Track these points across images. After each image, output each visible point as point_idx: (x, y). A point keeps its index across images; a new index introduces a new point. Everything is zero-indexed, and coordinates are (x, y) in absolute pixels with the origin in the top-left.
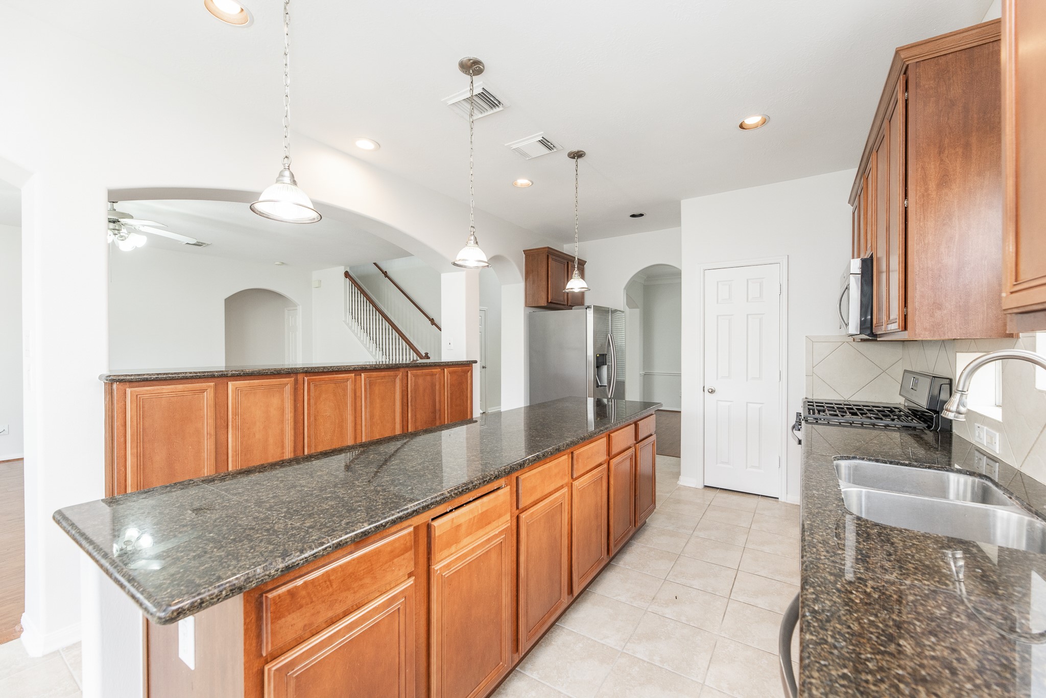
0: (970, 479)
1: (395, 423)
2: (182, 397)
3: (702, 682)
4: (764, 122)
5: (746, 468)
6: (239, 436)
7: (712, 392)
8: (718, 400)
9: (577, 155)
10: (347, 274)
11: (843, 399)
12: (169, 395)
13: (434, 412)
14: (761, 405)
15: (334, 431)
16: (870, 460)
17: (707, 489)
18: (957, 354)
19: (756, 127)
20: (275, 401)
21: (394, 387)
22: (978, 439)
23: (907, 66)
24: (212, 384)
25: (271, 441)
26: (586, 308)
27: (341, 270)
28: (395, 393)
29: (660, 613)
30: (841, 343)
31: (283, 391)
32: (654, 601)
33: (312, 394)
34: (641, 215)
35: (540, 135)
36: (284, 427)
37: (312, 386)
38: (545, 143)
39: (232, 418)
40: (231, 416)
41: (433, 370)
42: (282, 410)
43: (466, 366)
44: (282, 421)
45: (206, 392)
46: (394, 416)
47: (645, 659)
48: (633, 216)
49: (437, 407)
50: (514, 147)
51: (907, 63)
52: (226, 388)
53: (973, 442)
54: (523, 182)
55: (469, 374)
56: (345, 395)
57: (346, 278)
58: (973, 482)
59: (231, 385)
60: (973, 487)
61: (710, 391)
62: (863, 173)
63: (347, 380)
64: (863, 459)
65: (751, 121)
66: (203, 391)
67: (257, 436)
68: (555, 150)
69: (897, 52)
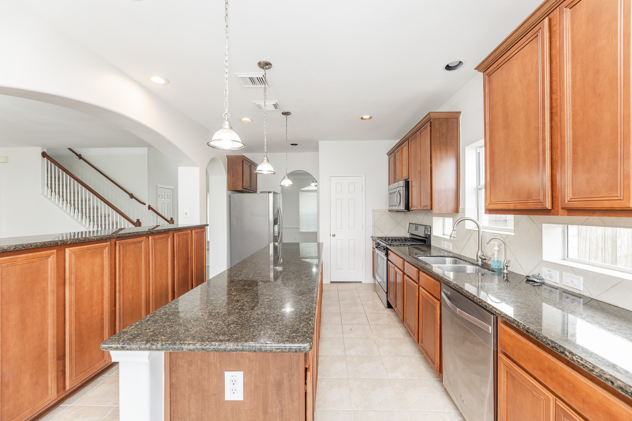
0: (452, 259)
1: (168, 269)
2: (32, 263)
3: (380, 355)
4: (370, 118)
5: (349, 270)
6: (74, 291)
7: (334, 236)
8: (336, 240)
9: (286, 114)
10: (44, 155)
11: (385, 236)
12: (22, 262)
13: (188, 259)
14: (355, 241)
15: (134, 278)
16: (425, 256)
17: (332, 283)
18: (433, 217)
19: (366, 119)
20: (98, 261)
21: (167, 245)
22: (443, 246)
23: (431, 118)
24: (55, 251)
25: (95, 291)
26: (269, 193)
27: (39, 151)
28: (168, 249)
29: (349, 337)
30: (384, 213)
31: (103, 252)
32: (344, 333)
33: (121, 253)
34: (296, 145)
35: (276, 101)
36: (103, 279)
37: (121, 247)
38: (276, 106)
39: (69, 276)
40: (68, 276)
41: (187, 232)
42: (102, 267)
43: (202, 229)
44: (102, 275)
45: (50, 258)
46: (168, 264)
47: (356, 355)
48: (292, 144)
49: (189, 256)
50: (258, 103)
51: (432, 117)
52: (63, 253)
53: (441, 248)
54: (246, 119)
55: (204, 233)
56: (141, 252)
57: (44, 157)
58: (453, 260)
59: (67, 250)
60: (453, 261)
61: (334, 235)
62: (399, 146)
63: (142, 241)
64: (423, 256)
65: (365, 117)
66: (49, 256)
67: (86, 289)
68: (278, 110)
69: (429, 113)
